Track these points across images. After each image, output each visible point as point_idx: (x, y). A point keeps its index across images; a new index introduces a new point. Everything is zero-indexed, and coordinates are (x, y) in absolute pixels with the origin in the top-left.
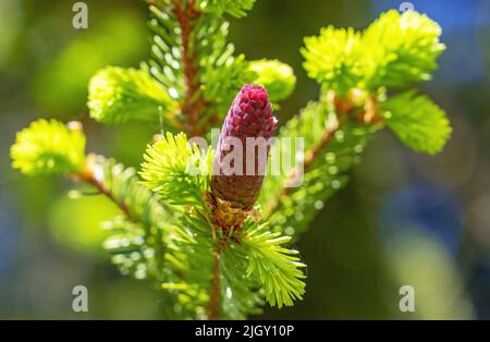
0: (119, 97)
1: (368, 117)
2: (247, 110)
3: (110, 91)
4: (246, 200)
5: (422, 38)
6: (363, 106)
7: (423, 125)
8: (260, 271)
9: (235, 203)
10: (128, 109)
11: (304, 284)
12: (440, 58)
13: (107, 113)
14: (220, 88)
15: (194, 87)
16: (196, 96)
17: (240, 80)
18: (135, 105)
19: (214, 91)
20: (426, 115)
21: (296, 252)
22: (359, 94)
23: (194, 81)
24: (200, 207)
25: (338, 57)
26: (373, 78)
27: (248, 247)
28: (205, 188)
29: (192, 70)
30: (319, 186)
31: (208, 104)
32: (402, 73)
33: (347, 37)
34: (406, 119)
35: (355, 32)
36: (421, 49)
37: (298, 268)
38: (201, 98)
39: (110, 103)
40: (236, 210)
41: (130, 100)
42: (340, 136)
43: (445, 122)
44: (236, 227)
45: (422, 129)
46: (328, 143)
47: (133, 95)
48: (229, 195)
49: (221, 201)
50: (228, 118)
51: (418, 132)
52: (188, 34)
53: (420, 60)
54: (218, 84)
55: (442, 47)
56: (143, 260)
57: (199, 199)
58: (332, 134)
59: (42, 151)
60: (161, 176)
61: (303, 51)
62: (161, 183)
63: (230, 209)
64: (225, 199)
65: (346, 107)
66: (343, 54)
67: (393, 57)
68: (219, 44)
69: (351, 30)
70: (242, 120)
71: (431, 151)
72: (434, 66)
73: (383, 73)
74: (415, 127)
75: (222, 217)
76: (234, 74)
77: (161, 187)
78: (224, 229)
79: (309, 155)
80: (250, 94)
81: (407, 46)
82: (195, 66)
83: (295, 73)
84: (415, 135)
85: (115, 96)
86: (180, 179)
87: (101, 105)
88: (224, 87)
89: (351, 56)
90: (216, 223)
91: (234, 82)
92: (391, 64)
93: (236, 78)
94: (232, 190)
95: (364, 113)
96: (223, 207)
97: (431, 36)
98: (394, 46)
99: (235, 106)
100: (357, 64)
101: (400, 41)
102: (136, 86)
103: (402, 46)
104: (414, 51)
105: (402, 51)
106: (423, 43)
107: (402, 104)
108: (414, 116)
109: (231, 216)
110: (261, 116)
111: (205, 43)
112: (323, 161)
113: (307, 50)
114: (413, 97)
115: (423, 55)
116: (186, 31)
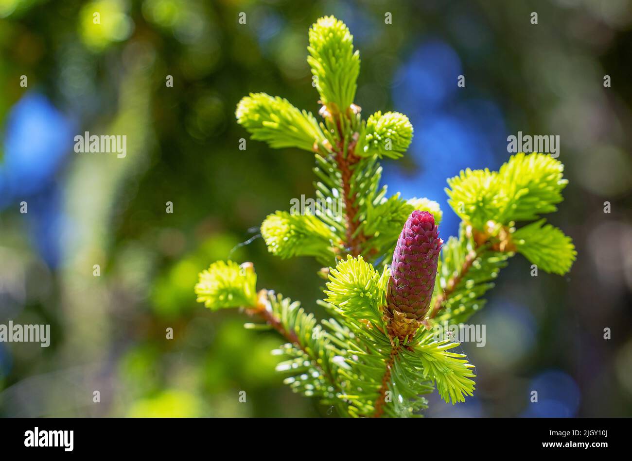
0: (293, 233)
1: (502, 246)
2: (418, 232)
3: (285, 228)
4: (419, 311)
5: (549, 174)
6: (498, 236)
7: (553, 249)
8: (435, 373)
9: (410, 314)
10: (301, 244)
11: (474, 383)
12: (564, 191)
13: (284, 246)
14: (381, 221)
15: (355, 224)
16: (358, 231)
17: (399, 212)
18: (306, 241)
19: (375, 225)
20: (555, 241)
21: (464, 356)
22: (493, 227)
23: (355, 220)
24: (376, 321)
25: (480, 192)
26: (506, 212)
27: (421, 354)
28: (382, 303)
29: (352, 210)
30: (462, 308)
31: (369, 238)
32: (533, 204)
33: (485, 176)
34: (538, 245)
35: (491, 171)
36: (549, 183)
37: (469, 368)
38: (362, 233)
39: (286, 239)
40: (411, 320)
41: (302, 236)
42: (477, 264)
43: (571, 246)
44: (410, 336)
45: (553, 252)
46: (467, 271)
47: (304, 231)
48: (405, 307)
49: (398, 313)
50: (401, 239)
51: (549, 255)
52: (349, 177)
53: (548, 192)
54: (380, 218)
55: (565, 182)
56: (311, 380)
57: (377, 313)
58: (470, 263)
59: (222, 287)
60: (345, 292)
61: (446, 190)
62: (345, 298)
63: (406, 320)
64: (401, 311)
65: (483, 237)
66: (482, 189)
67: (525, 191)
68: (373, 187)
69: (487, 170)
70: (414, 240)
71: (562, 272)
72: (559, 199)
73: (514, 206)
74: (546, 251)
75: (398, 328)
76: (394, 208)
77: (346, 302)
78: (400, 338)
79: (451, 283)
80: (420, 217)
81: (537, 181)
82: (355, 205)
83: (442, 208)
84: (547, 258)
85: (289, 232)
86: (362, 295)
87: (278, 242)
88: (385, 220)
89: (491, 191)
90: (392, 333)
91: (395, 215)
92: (523, 197)
93: (395, 211)
94: (408, 302)
95: (499, 243)
96: (400, 318)
97: (556, 172)
98: (524, 182)
99: (407, 229)
100: (495, 197)
101: (530, 177)
102: (305, 224)
103: (531, 182)
104: (542, 186)
105: (532, 186)
106: (550, 178)
107: (533, 233)
108: (545, 242)
109: (406, 326)
110: (430, 236)
111: (362, 186)
112: (464, 288)
113: (451, 189)
114: (543, 226)
115: (550, 188)
116: (347, 176)
